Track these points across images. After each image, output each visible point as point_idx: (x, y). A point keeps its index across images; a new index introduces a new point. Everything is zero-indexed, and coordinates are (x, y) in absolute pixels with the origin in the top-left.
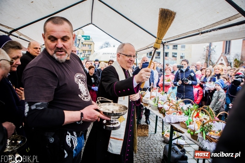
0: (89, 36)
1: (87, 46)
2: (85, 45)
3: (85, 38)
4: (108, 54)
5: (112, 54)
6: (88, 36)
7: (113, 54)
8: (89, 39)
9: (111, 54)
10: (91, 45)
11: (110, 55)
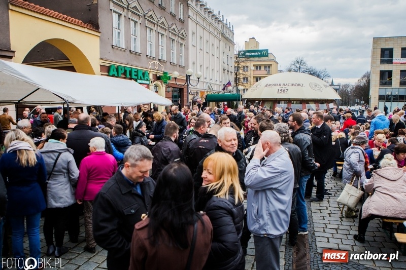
0: (267, 50)
1: (263, 68)
2: (260, 67)
3: (260, 53)
4: (275, 85)
5: (282, 85)
6: (264, 50)
7: (284, 85)
8: (267, 56)
9: (280, 85)
10: (269, 66)
11: (278, 88)
